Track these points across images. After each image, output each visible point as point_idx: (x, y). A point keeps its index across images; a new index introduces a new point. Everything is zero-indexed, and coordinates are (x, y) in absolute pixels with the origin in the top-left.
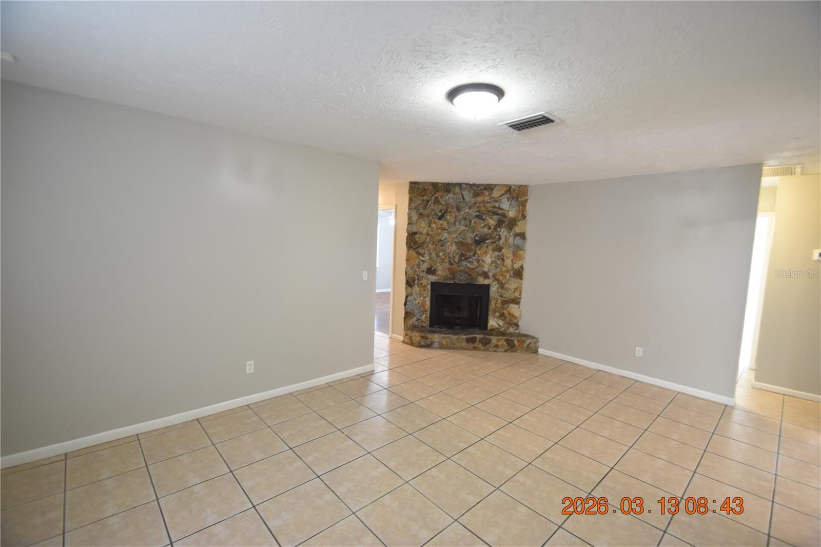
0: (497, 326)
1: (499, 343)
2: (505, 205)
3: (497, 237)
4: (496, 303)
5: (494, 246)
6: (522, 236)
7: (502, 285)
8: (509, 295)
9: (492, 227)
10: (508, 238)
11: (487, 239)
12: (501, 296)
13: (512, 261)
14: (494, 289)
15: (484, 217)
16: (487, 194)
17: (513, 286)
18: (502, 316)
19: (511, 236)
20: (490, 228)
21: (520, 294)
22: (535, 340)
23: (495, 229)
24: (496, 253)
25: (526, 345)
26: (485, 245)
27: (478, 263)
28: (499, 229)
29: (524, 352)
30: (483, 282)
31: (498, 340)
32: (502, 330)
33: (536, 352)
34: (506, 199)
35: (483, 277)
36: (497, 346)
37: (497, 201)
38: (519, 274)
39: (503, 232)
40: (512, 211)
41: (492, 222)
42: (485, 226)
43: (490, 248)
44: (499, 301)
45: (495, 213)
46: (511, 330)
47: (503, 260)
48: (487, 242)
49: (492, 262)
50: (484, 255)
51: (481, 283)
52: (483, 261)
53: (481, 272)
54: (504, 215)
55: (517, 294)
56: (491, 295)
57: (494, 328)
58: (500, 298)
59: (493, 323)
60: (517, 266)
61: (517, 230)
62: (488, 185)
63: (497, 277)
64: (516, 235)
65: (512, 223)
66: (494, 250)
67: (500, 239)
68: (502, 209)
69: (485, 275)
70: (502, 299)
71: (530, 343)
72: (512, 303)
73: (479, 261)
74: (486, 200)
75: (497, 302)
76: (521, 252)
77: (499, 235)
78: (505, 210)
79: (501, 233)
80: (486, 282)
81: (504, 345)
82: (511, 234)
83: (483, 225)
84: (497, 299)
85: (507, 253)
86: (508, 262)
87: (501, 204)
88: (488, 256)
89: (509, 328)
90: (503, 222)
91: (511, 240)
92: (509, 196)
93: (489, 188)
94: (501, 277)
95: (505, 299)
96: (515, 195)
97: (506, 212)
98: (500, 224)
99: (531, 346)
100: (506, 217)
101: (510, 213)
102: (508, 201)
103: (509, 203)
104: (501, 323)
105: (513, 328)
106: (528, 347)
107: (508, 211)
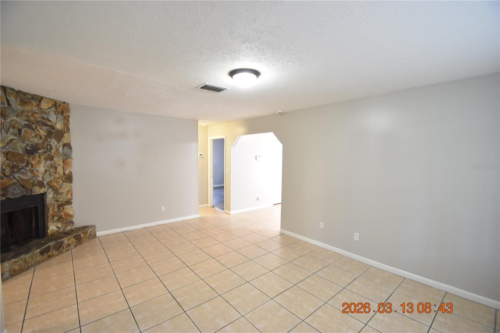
0: (56, 229)
1: (70, 242)
2: (53, 117)
3: (49, 147)
4: (53, 208)
5: (46, 156)
6: (68, 146)
7: (56, 191)
8: (63, 198)
9: (43, 137)
10: (58, 148)
11: (40, 149)
12: (57, 201)
13: (63, 168)
14: (50, 196)
15: (34, 126)
16: (35, 104)
17: (65, 191)
18: (60, 219)
19: (60, 146)
20: (41, 138)
21: (72, 196)
22: (94, 228)
23: (46, 139)
24: (49, 162)
25: (88, 234)
26: (37, 155)
27: (32, 173)
28: (49, 140)
29: (87, 240)
30: (39, 191)
31: (69, 239)
32: (61, 230)
33: (95, 236)
34: (53, 113)
35: (39, 187)
36: (69, 245)
37: (45, 113)
38: (69, 178)
39: (53, 142)
40: (59, 123)
41: (43, 133)
42: (36, 136)
43: (43, 157)
44: (56, 206)
45: (45, 124)
46: (69, 228)
47: (56, 168)
48: (40, 151)
49: (46, 171)
50: (38, 165)
51: (38, 193)
52: (37, 171)
53: (36, 182)
54: (53, 127)
55: (69, 196)
56: (48, 202)
57: (54, 231)
58: (56, 203)
59: (52, 227)
60: (67, 172)
61: (65, 141)
62: (34, 95)
63: (52, 184)
64: (64, 145)
65: (59, 135)
66: (46, 159)
67: (51, 148)
68: (49, 121)
69: (41, 185)
70: (58, 203)
71: (91, 231)
72: (66, 205)
73: (33, 171)
74: (34, 110)
75: (54, 206)
76: (69, 160)
77: (50, 145)
78: (53, 122)
79: (51, 143)
80: (42, 191)
81: (74, 241)
82: (60, 144)
83: (33, 135)
84: (54, 205)
85: (58, 160)
86: (60, 169)
87: (49, 116)
88: (42, 165)
89: (66, 227)
90: (52, 133)
91: (61, 149)
92: (55, 110)
93: (39, 99)
94: (56, 184)
95: (61, 203)
96: (60, 110)
97: (54, 125)
98: (49, 134)
99: (91, 233)
100: (54, 128)
101: (57, 125)
102: (55, 114)
103: (56, 116)
104: (59, 225)
105: (70, 225)
106: (90, 235)
107: (56, 124)
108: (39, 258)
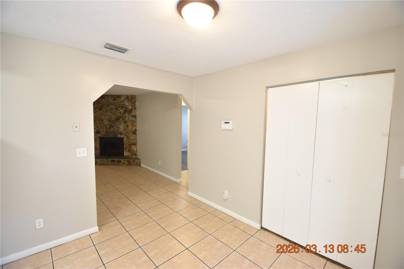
0: (128, 155)
1: (125, 162)
2: (126, 103)
3: (124, 117)
4: (126, 145)
5: (124, 121)
6: (135, 116)
7: (128, 138)
8: (132, 142)
9: (122, 113)
10: (129, 117)
11: (120, 118)
12: (128, 142)
13: (131, 127)
14: (125, 139)
15: (118, 109)
16: (119, 99)
17: (133, 138)
18: (129, 151)
19: (130, 117)
20: (121, 113)
21: (136, 141)
22: (139, 160)
23: (123, 114)
24: (125, 124)
25: (136, 163)
26: (120, 121)
27: (118, 128)
28: (125, 114)
29: (135, 165)
30: (120, 136)
32: (130, 157)
33: (140, 165)
34: (127, 101)
35: (120, 134)
36: (123, 163)
37: (123, 102)
38: (135, 132)
39: (127, 115)
40: (130, 106)
41: (122, 111)
42: (119, 113)
43: (122, 122)
44: (128, 144)
45: (123, 107)
46: (133, 157)
47: (128, 127)
49: (123, 128)
50: (120, 125)
51: (120, 137)
52: (120, 128)
53: (119, 132)
54: (126, 108)
55: (135, 141)
56: (124, 142)
57: (126, 156)
58: (128, 143)
59: (126, 154)
60: (133, 129)
61: (133, 114)
62: (119, 95)
63: (126, 134)
64: (132, 116)
65: (130, 112)
66: (124, 123)
67: (125, 118)
68: (125, 105)
69: (121, 133)
70: (129, 143)
71: (137, 162)
72: (133, 145)
73: (118, 127)
74: (119, 102)
75: (127, 145)
76: (135, 124)
77: (125, 116)
78: (127, 106)
79: (126, 116)
80: (122, 136)
82: (130, 116)
83: (118, 112)
84: (127, 143)
85: (129, 124)
86: (130, 128)
87: (125, 103)
88: (122, 125)
90: (127, 111)
91: (130, 118)
92: (128, 100)
93: (119, 96)
94: (127, 134)
95: (130, 143)
96: (130, 100)
97: (127, 107)
98: (125, 111)
99: (138, 163)
100: (127, 109)
101: (129, 107)
102: (128, 102)
103: (128, 103)
104: (129, 154)
105: (134, 156)
106: (137, 163)
107: (128, 106)
108: (110, 163)
